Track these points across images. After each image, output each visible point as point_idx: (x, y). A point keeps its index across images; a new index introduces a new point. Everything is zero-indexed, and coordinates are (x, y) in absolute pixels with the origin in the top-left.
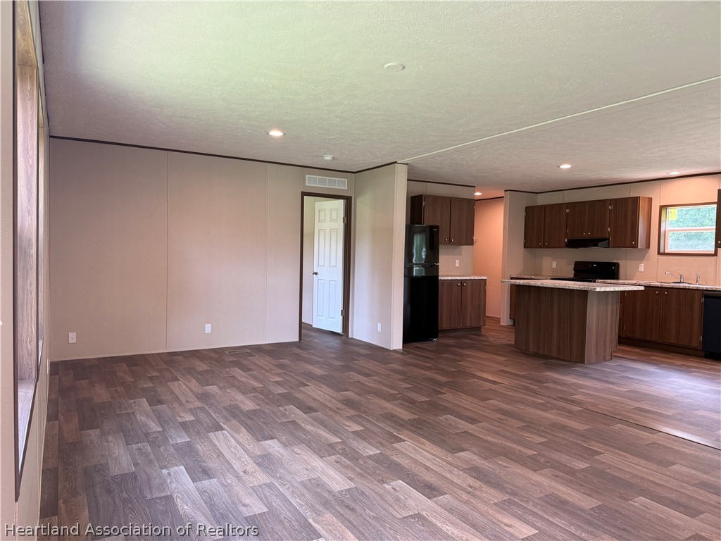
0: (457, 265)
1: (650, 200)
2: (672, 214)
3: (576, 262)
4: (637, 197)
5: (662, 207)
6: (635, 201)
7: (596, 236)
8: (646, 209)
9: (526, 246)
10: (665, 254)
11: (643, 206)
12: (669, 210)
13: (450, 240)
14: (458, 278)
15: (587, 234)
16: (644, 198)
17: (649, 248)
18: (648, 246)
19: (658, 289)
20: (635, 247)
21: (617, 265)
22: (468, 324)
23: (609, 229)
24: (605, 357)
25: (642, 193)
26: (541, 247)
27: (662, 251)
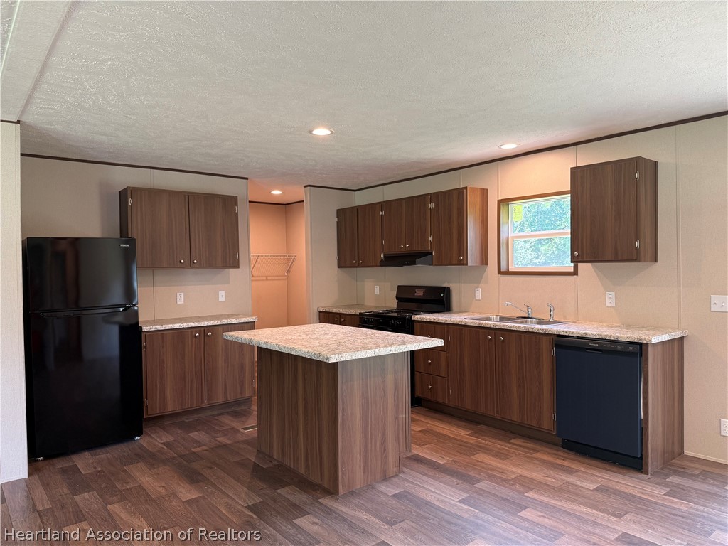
0: (222, 299)
1: (485, 192)
2: (518, 212)
3: (399, 287)
4: (463, 188)
5: (501, 202)
6: (461, 192)
7: (418, 248)
8: (478, 207)
9: (339, 266)
10: (508, 273)
11: (472, 203)
12: (514, 207)
13: (191, 262)
14: (196, 324)
15: (405, 247)
16: (475, 189)
17: (486, 264)
18: (484, 261)
19: (491, 331)
20: (463, 264)
21: (447, 291)
22: (220, 398)
23: (431, 239)
24: (384, 472)
25: (471, 181)
26: (356, 267)
27: (503, 268)
